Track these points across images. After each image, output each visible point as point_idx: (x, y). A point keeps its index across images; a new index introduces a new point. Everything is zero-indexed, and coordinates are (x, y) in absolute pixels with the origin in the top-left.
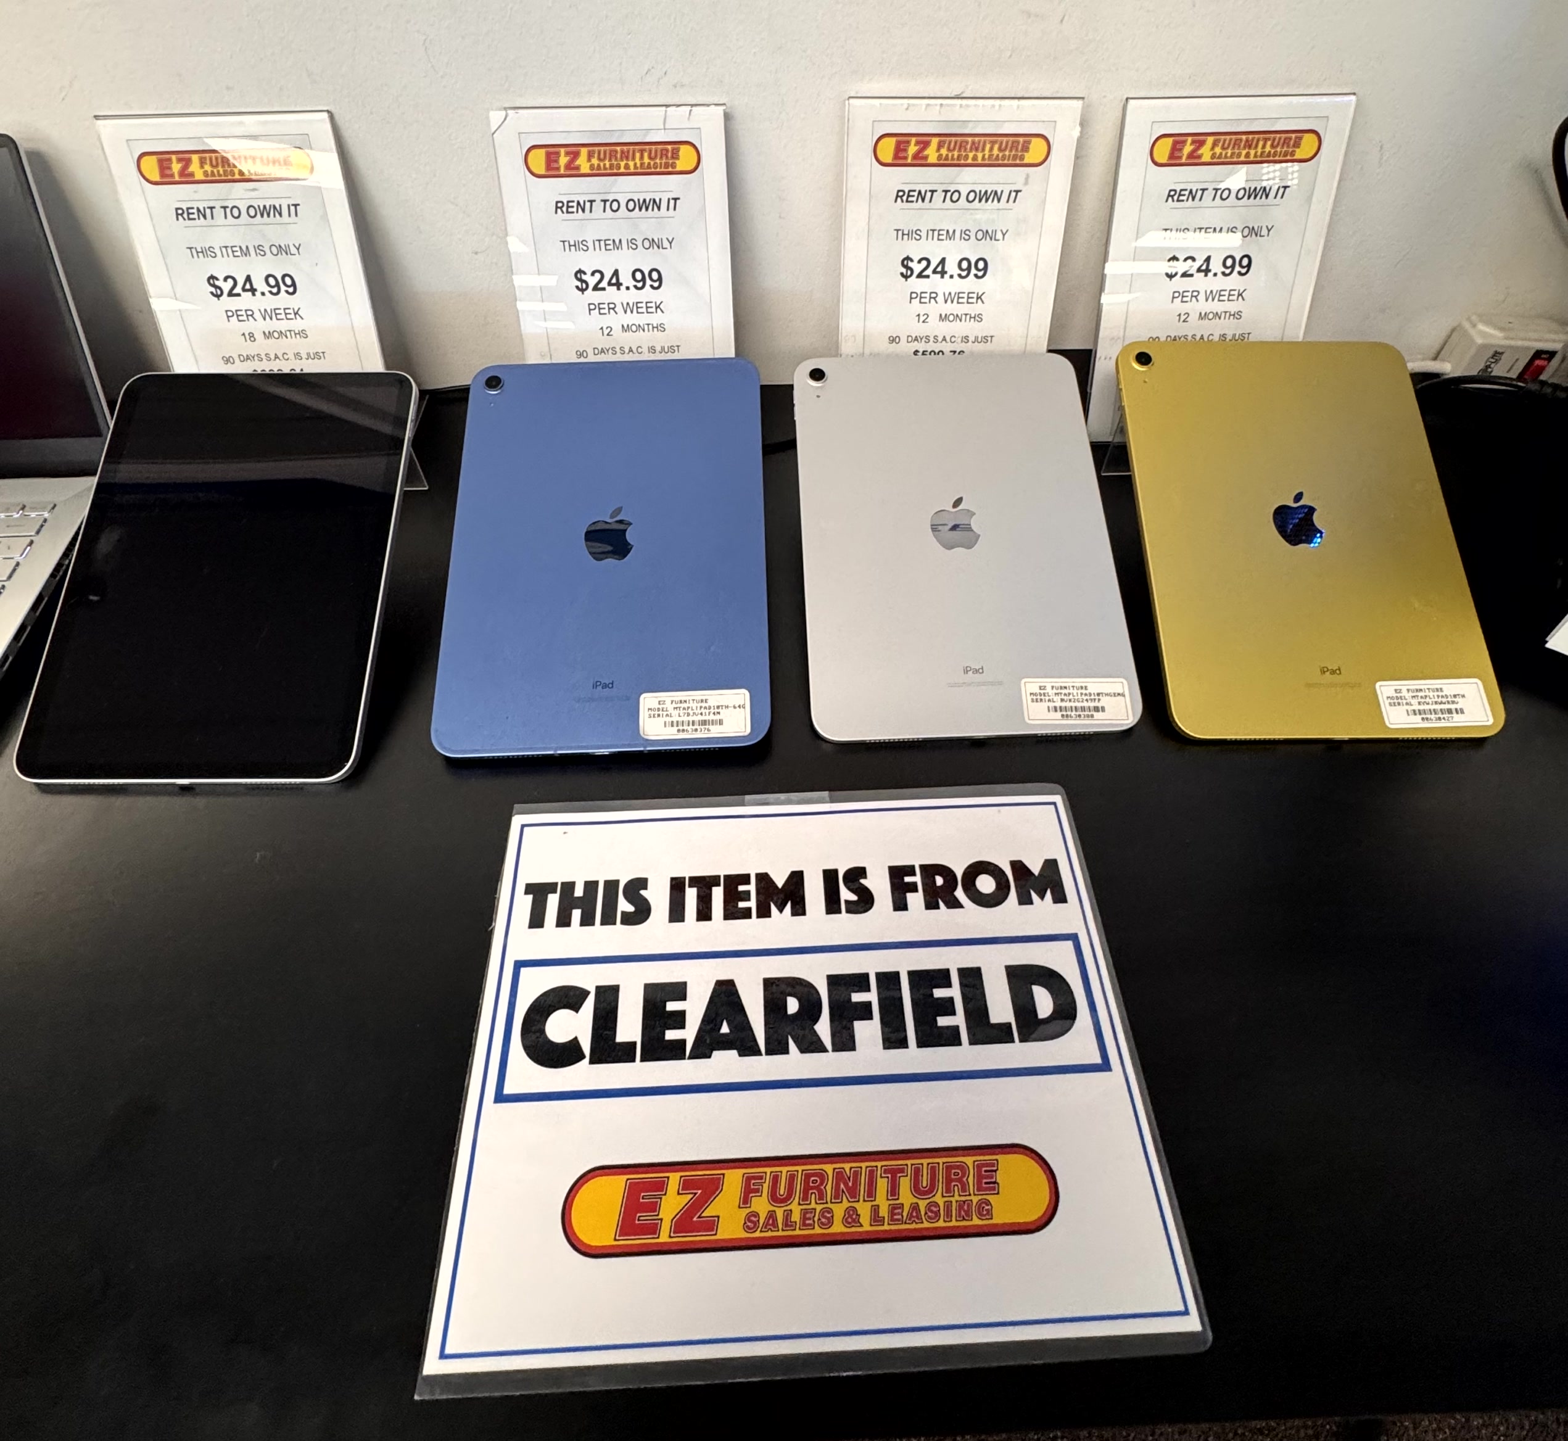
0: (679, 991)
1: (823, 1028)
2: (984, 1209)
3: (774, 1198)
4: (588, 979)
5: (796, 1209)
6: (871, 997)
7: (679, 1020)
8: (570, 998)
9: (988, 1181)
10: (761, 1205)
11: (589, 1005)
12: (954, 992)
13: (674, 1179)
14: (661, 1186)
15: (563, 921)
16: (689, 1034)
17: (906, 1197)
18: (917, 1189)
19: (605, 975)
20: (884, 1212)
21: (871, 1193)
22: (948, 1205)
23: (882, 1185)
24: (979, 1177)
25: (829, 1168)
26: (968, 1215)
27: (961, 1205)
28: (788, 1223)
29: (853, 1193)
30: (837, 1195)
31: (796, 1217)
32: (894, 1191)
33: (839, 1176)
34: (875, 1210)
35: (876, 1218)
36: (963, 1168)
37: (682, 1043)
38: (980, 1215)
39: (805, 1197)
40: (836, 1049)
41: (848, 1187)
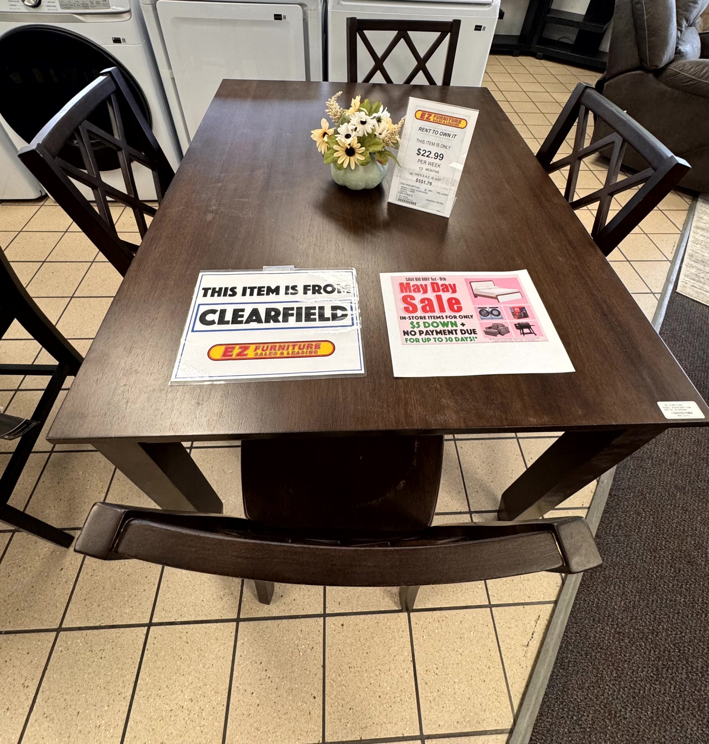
0: (243, 310)
1: (280, 318)
2: (316, 352)
3: (263, 350)
4: (219, 308)
5: (268, 352)
6: (295, 312)
7: (242, 316)
8: (214, 312)
9: (318, 347)
10: (259, 351)
11: (218, 314)
12: (317, 311)
13: (237, 347)
14: (234, 348)
15: (212, 295)
16: (244, 319)
17: (296, 350)
18: (299, 348)
19: (223, 307)
20: (290, 353)
21: (288, 349)
22: (307, 352)
23: (291, 348)
24: (316, 346)
25: (278, 345)
26: (312, 353)
27: (310, 351)
28: (265, 354)
29: (283, 349)
30: (279, 350)
31: (268, 353)
32: (294, 348)
33: (280, 346)
34: (288, 352)
35: (288, 353)
36: (312, 345)
37: (242, 321)
38: (315, 353)
39: (271, 350)
40: (283, 322)
41: (282, 348)
